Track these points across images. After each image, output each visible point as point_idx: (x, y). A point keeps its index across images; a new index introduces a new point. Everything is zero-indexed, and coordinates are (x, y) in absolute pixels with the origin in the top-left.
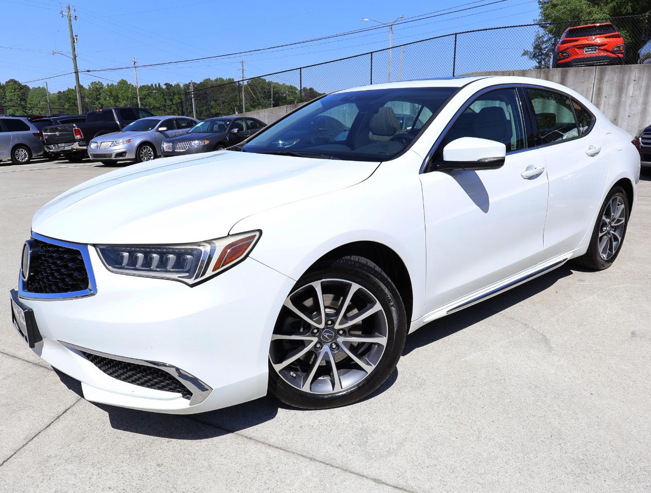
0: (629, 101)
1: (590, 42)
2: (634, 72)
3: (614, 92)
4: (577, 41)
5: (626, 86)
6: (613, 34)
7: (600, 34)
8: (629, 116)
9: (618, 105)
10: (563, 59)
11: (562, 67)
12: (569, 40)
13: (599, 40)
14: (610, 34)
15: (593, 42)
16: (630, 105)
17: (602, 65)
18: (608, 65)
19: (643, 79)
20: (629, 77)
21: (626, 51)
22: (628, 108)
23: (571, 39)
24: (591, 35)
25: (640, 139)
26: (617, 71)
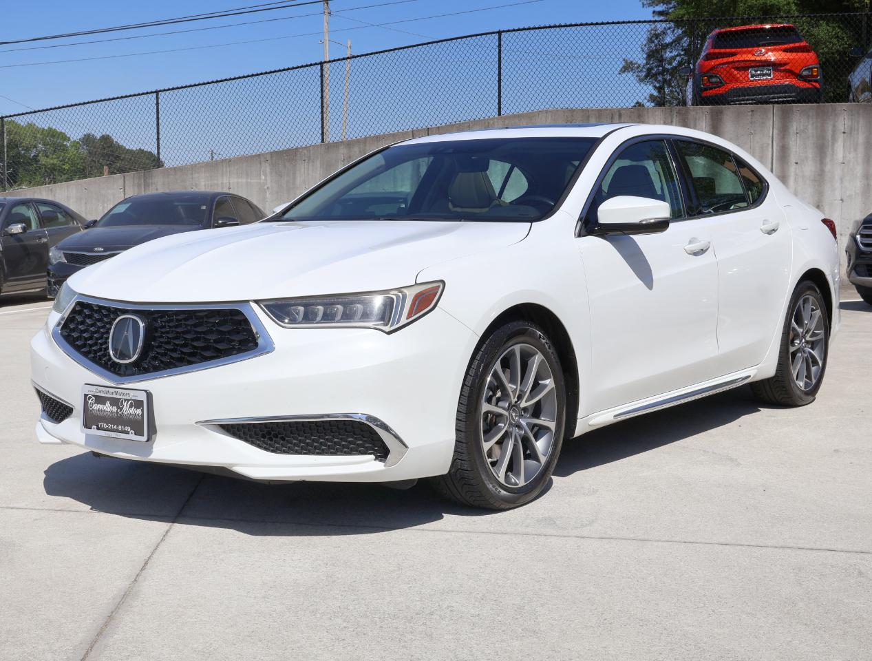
0: (838, 172)
1: (758, 58)
2: (843, 117)
3: (810, 153)
4: (734, 54)
5: (830, 143)
6: (797, 45)
7: (774, 44)
8: (842, 200)
9: (820, 178)
10: (711, 89)
11: (712, 103)
12: (720, 53)
13: (772, 56)
14: (792, 45)
15: (763, 58)
16: (842, 180)
17: (783, 102)
18: (793, 102)
19: (858, 130)
20: (834, 126)
21: (824, 77)
22: (837, 185)
23: (723, 50)
24: (759, 46)
25: (858, 237)
26: (811, 114)
